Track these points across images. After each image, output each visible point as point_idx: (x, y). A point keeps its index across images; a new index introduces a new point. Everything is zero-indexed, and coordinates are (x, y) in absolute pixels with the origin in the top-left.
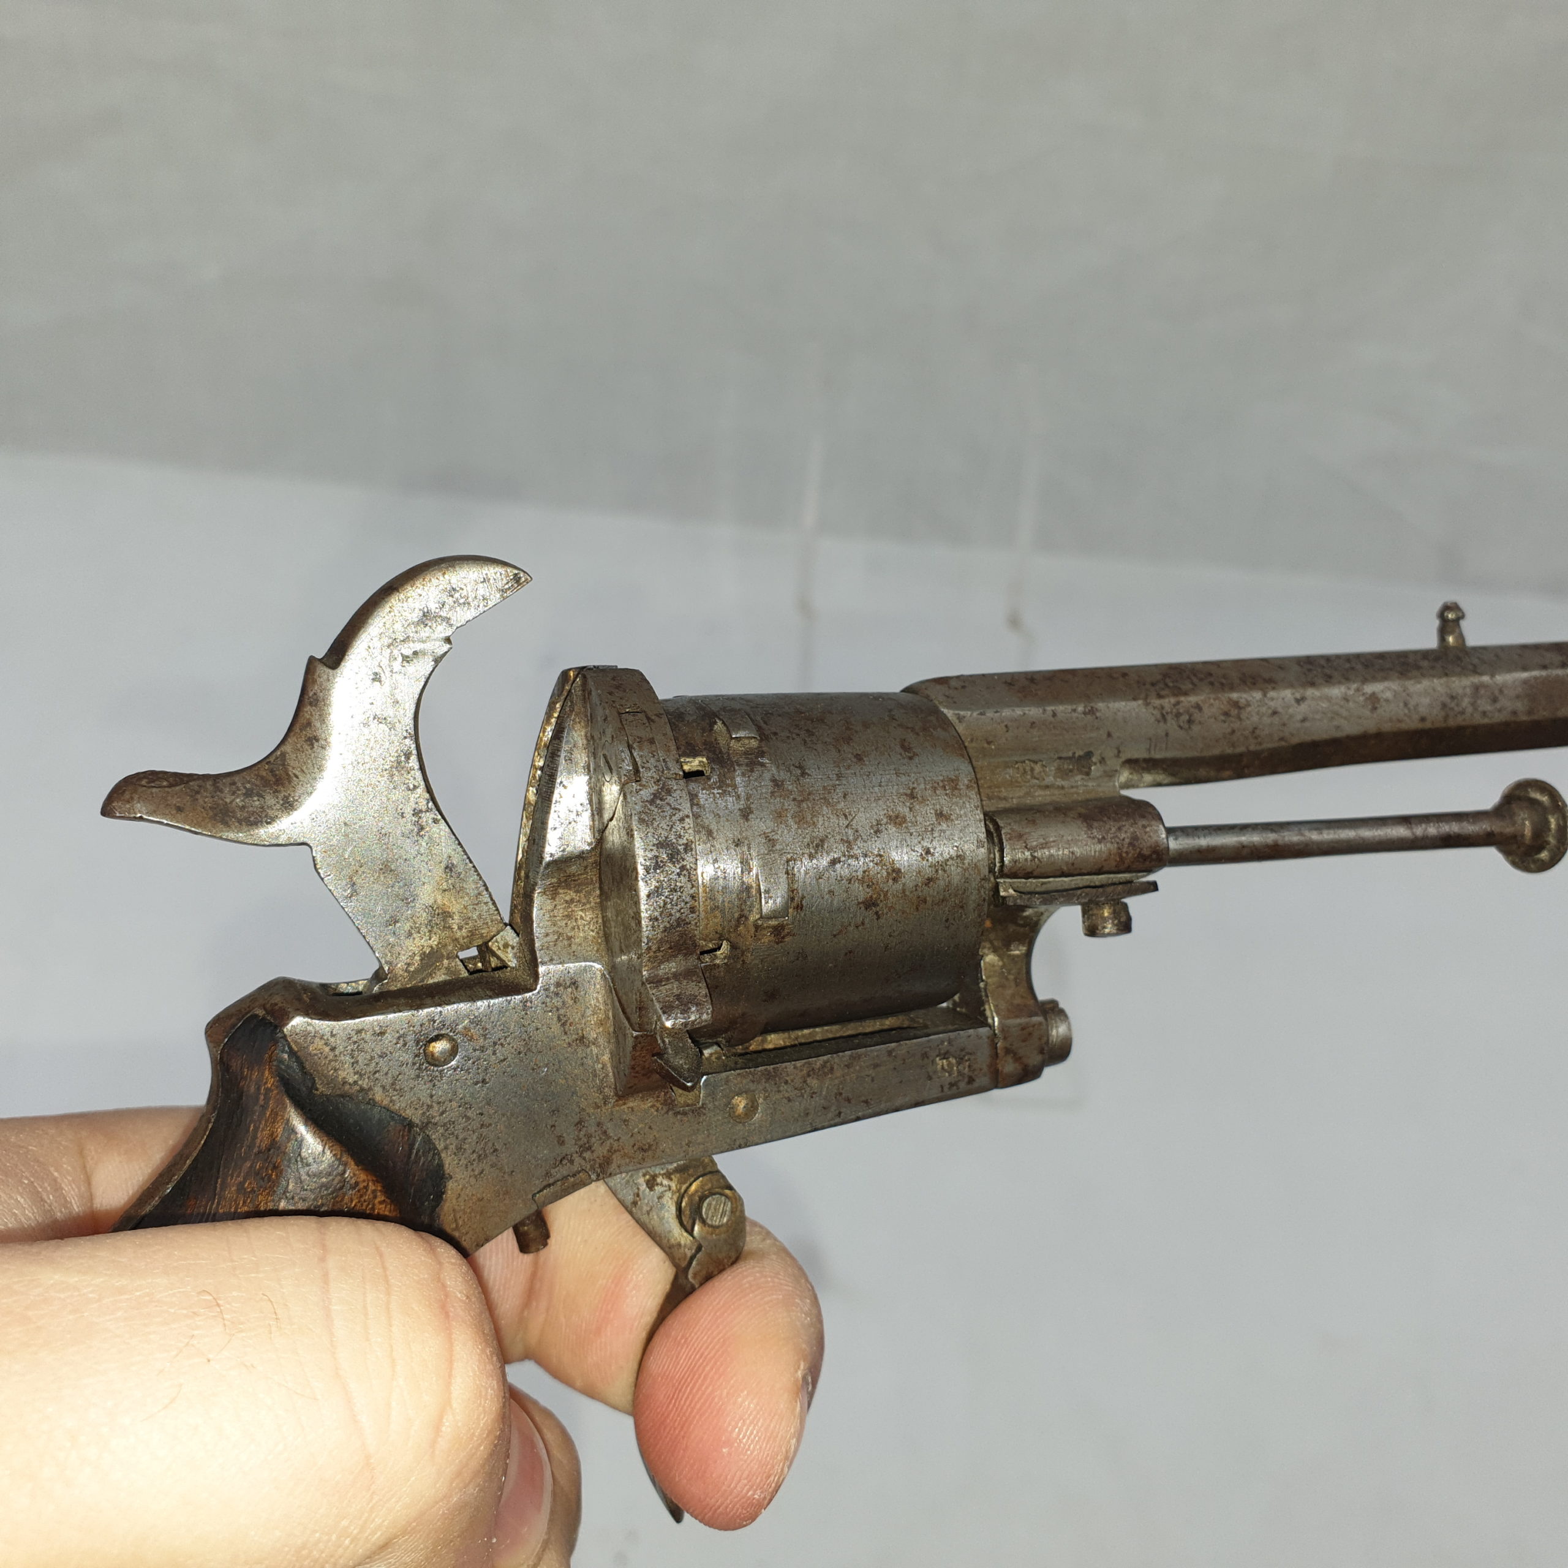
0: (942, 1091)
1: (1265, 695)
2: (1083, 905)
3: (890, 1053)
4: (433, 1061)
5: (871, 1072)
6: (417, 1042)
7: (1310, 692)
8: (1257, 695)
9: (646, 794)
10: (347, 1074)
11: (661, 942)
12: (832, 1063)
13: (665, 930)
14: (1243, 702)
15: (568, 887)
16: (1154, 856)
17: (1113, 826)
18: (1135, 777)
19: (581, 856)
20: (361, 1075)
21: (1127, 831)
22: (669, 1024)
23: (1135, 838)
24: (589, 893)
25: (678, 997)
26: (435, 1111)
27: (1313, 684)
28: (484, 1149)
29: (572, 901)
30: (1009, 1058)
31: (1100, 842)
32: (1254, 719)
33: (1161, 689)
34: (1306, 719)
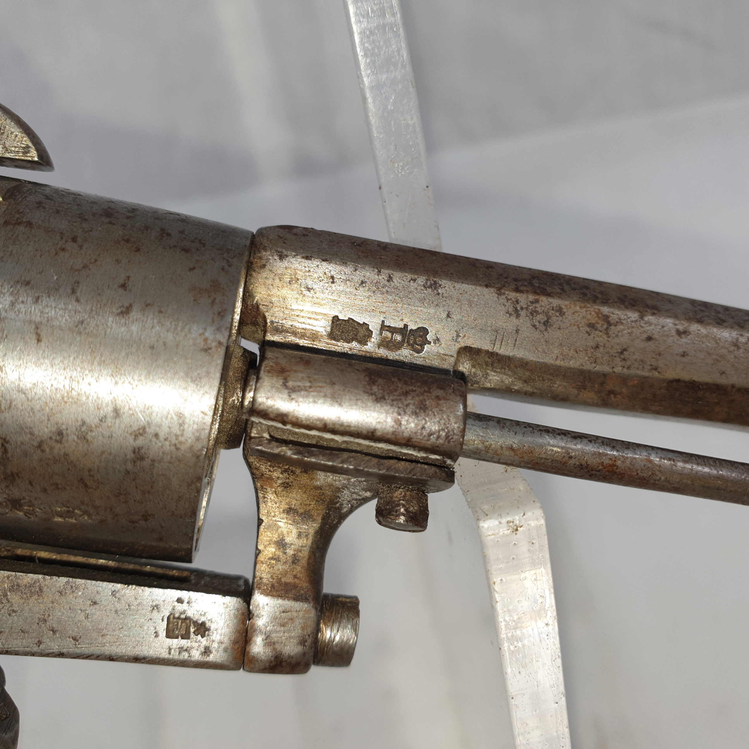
0: (170, 653)
1: (642, 317)
3: (114, 594)
7: (694, 327)
8: (634, 315)
12: (42, 585)
14: (613, 318)
27: (700, 321)
30: (261, 641)
32: (624, 340)
33: (523, 285)
34: (684, 355)
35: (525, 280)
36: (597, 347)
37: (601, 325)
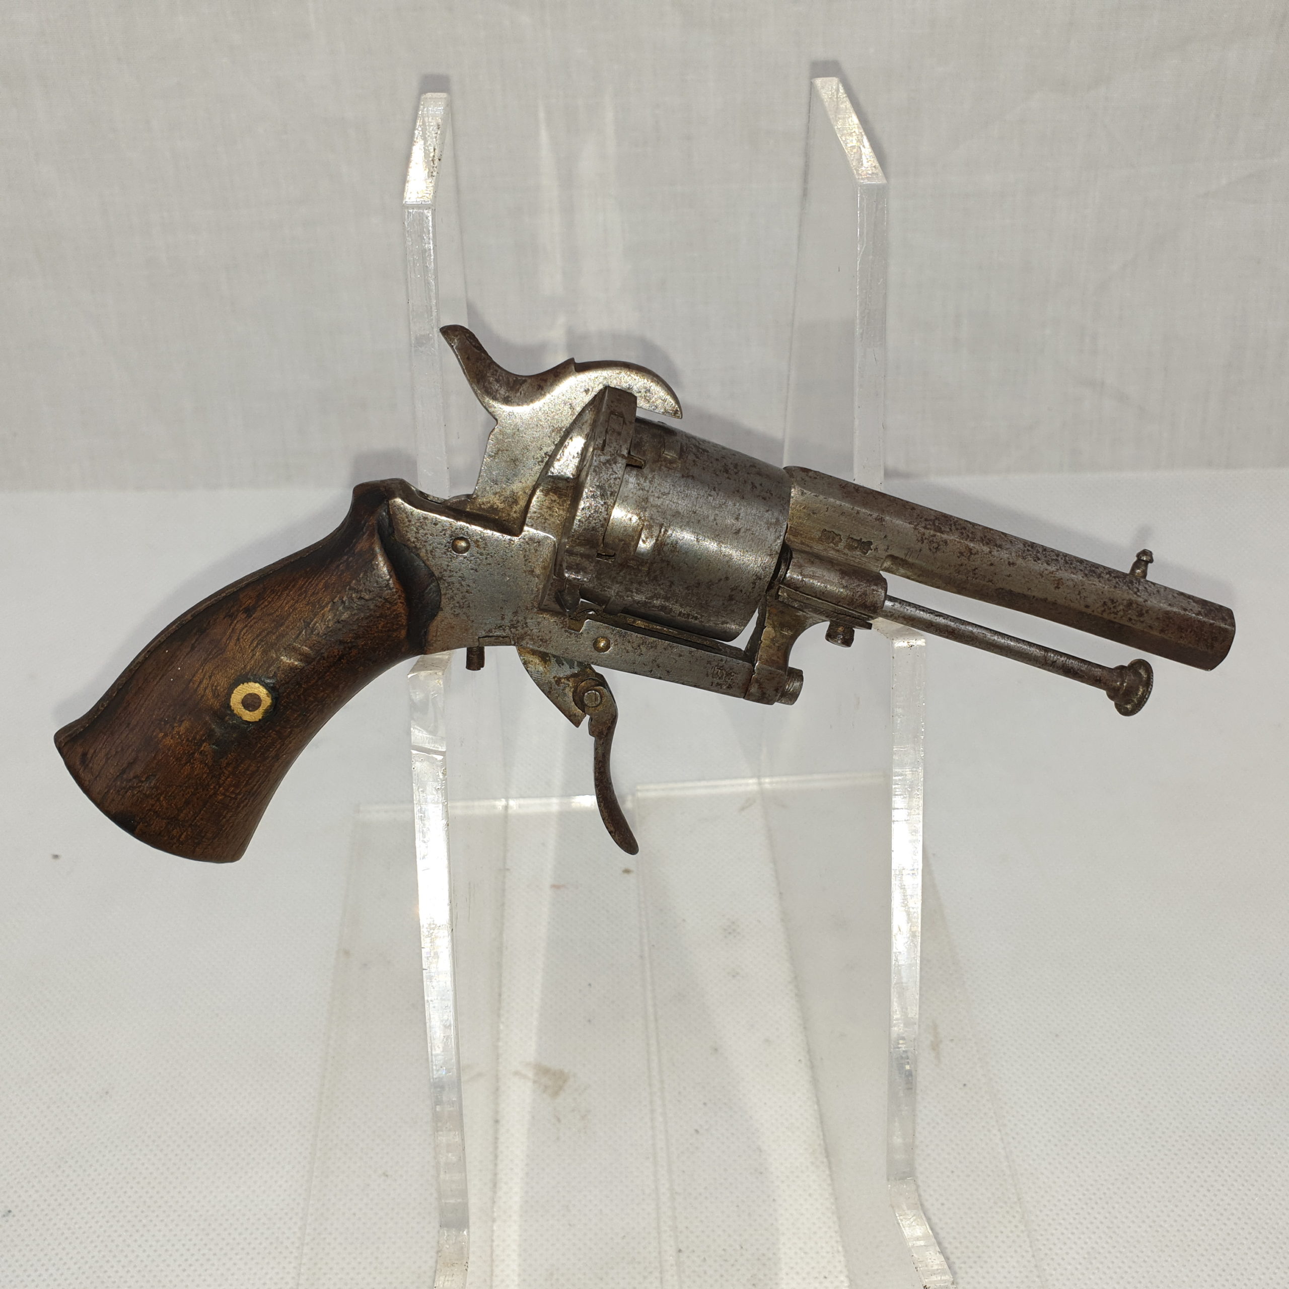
0: (712, 685)
2: (832, 622)
3: (691, 652)
4: (456, 549)
5: (677, 658)
6: (451, 536)
8: (986, 550)
9: (603, 458)
10: (411, 536)
11: (581, 535)
12: (658, 644)
13: (585, 529)
14: (975, 551)
15: (555, 493)
16: (872, 608)
17: (857, 582)
18: (894, 568)
19: (567, 479)
20: (418, 540)
21: (863, 587)
22: (567, 575)
23: (865, 594)
24: (565, 501)
25: (577, 565)
26: (446, 574)
27: (1024, 558)
28: (463, 603)
29: (555, 501)
30: (756, 686)
31: (843, 587)
32: (978, 563)
33: (929, 524)
34: (1009, 576)
35: (931, 520)
36: (962, 565)
37: (966, 554)
